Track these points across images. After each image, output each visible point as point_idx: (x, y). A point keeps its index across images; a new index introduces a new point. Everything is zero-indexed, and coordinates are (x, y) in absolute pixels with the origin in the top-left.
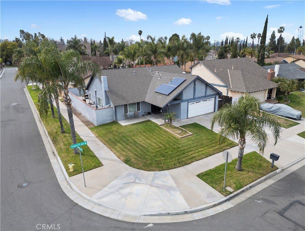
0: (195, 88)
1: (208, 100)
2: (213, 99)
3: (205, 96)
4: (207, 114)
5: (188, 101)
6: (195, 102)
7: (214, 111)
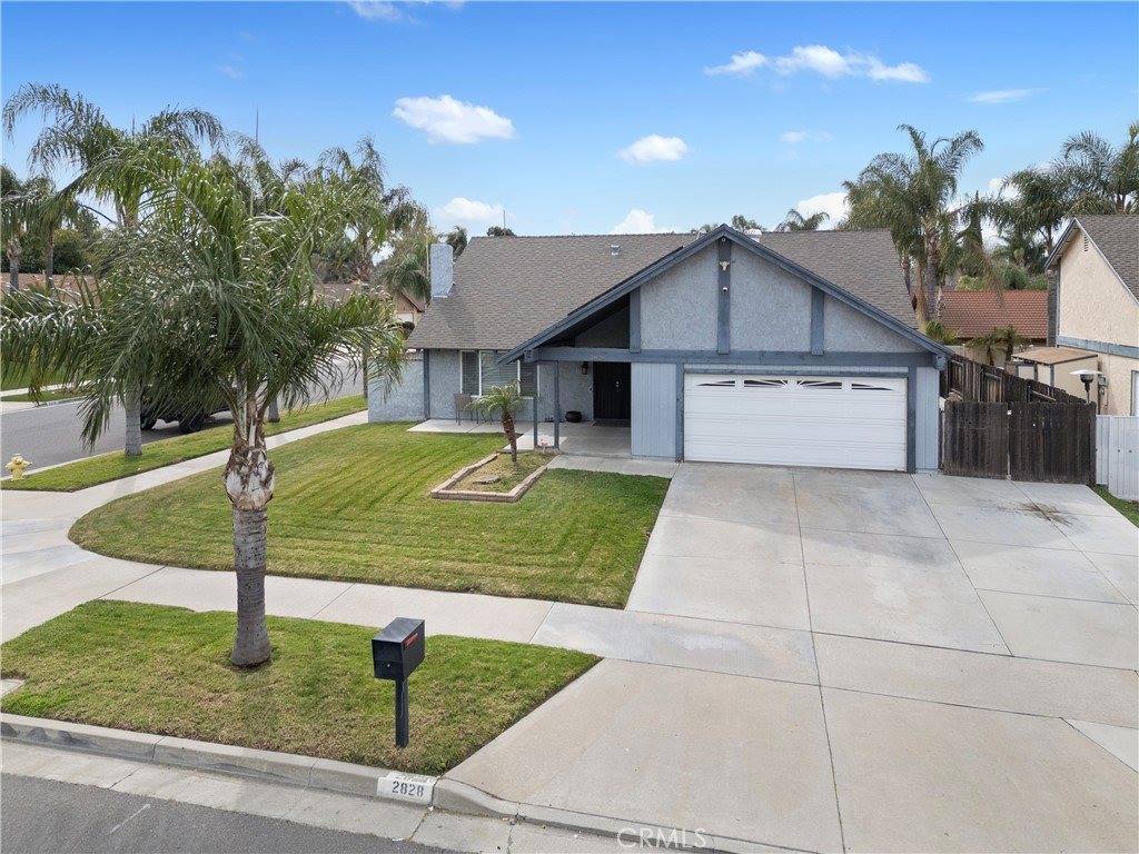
0: (724, 296)
1: (847, 383)
2: (899, 386)
3: (818, 357)
4: (821, 468)
5: (684, 362)
6: (740, 381)
7: (911, 467)
